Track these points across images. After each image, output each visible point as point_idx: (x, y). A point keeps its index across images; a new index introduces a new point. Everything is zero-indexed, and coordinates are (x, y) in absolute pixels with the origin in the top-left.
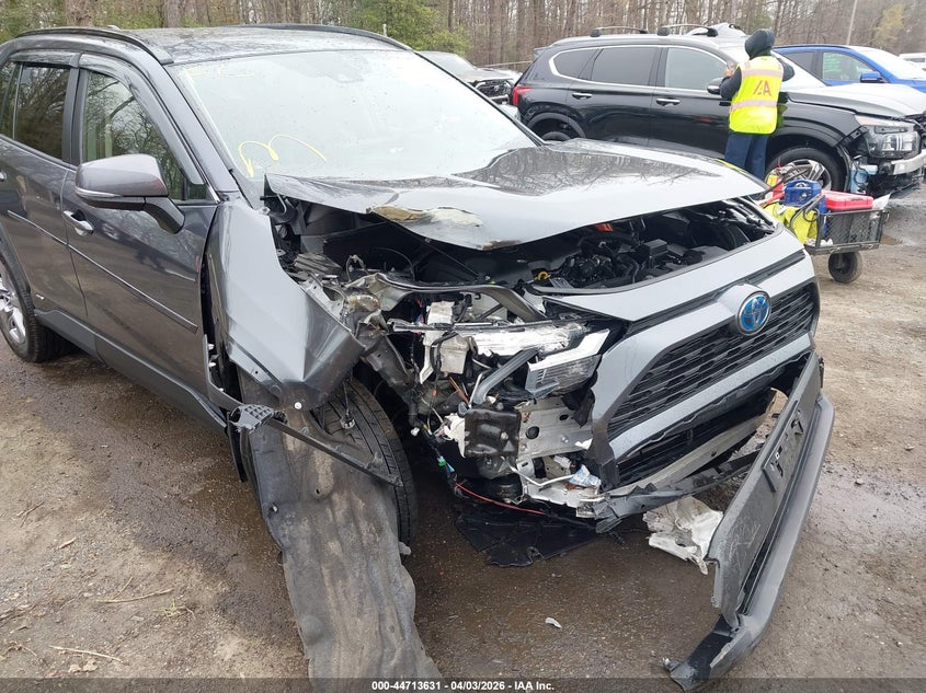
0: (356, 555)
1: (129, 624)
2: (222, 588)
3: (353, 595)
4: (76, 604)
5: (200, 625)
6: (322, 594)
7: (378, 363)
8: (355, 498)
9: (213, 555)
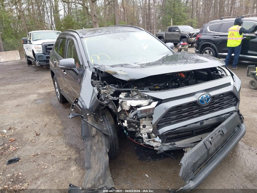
0: (98, 150)
1: (57, 160)
2: (77, 156)
3: (96, 160)
4: (49, 154)
5: (70, 163)
6: (90, 158)
7: (110, 106)
8: (99, 137)
9: (79, 149)
